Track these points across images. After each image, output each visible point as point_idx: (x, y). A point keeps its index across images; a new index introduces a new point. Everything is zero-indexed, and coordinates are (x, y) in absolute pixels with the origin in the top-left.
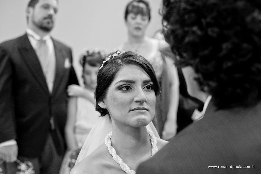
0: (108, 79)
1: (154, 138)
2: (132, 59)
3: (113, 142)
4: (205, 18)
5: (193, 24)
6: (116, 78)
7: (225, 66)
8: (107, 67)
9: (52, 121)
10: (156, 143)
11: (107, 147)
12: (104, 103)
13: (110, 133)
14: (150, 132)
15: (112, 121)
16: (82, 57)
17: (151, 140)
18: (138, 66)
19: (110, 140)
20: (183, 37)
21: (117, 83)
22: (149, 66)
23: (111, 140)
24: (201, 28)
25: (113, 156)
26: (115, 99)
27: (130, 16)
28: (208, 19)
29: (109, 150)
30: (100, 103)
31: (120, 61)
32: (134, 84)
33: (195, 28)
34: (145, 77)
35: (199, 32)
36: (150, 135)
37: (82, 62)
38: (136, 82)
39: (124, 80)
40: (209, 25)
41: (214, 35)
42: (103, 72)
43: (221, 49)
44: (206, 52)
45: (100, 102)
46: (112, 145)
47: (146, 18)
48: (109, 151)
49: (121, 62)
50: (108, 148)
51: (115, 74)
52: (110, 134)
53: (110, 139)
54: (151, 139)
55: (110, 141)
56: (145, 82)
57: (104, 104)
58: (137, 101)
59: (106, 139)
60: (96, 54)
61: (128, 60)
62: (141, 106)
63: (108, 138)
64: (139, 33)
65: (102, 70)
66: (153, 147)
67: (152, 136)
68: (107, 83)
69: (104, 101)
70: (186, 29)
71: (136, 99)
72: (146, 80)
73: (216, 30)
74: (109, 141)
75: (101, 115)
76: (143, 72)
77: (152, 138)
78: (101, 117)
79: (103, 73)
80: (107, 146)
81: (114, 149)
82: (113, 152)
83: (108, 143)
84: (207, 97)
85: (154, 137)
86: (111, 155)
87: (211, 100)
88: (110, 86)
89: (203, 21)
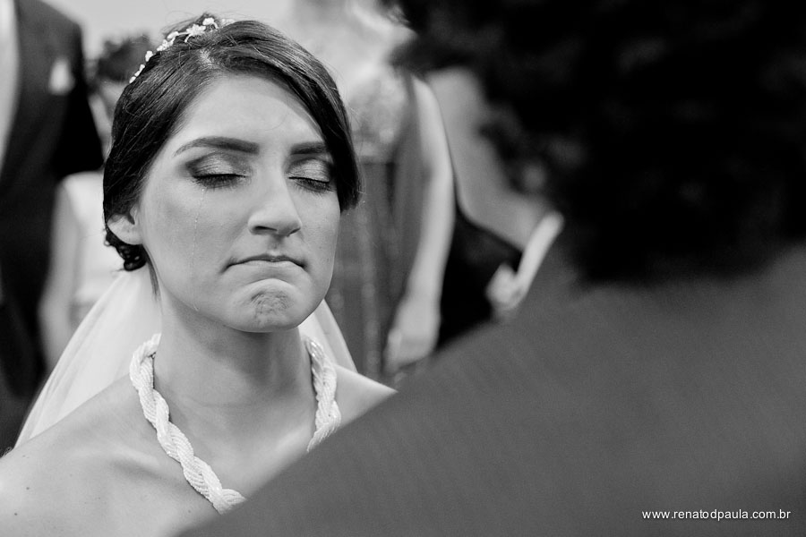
0: (151, 129)
1: (325, 370)
2: (255, 52)
3: (163, 373)
6: (183, 126)
8: (156, 77)
10: (333, 386)
11: (137, 391)
12: (133, 222)
13: (153, 339)
14: (313, 344)
15: (160, 300)
17: (312, 375)
18: (274, 82)
19: (150, 365)
21: (184, 148)
22: (323, 88)
23: (153, 367)
25: (155, 430)
26: (172, 211)
29: (143, 402)
30: (115, 221)
31: (205, 57)
32: (253, 156)
34: (304, 130)
36: (310, 356)
38: (262, 150)
39: (214, 139)
42: (135, 95)
45: (116, 216)
46: (155, 386)
48: (144, 407)
49: (208, 61)
50: (140, 394)
51: (180, 111)
52: (152, 344)
53: (148, 361)
54: (314, 370)
55: (151, 368)
56: (301, 154)
57: (133, 226)
58: (259, 229)
59: (136, 358)
61: (236, 55)
62: (275, 248)
63: (144, 357)
65: (136, 87)
66: (319, 404)
67: (319, 362)
68: (148, 144)
69: (134, 212)
71: (257, 219)
72: (306, 144)
74: (147, 367)
75: (125, 264)
76: (294, 108)
77: (318, 367)
78: (125, 273)
79: (138, 100)
80: (137, 388)
81: (162, 399)
82: (158, 411)
83: (140, 378)
85: (325, 366)
86: (150, 423)
88: (160, 155)
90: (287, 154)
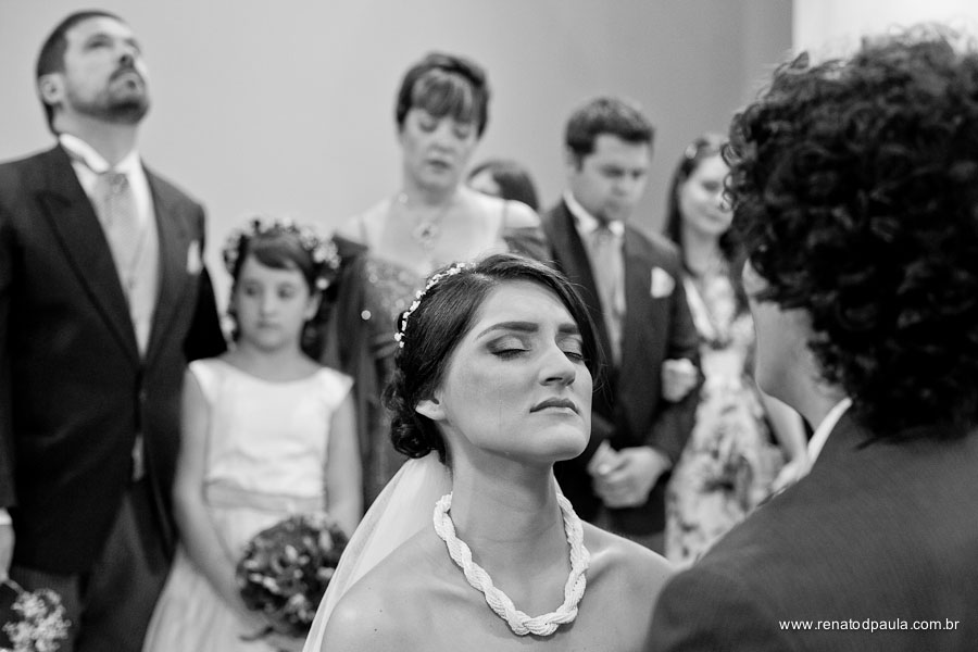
1: (574, 519)
4: (869, 188)
5: (833, 200)
7: (902, 321)
9: (138, 454)
10: (582, 531)
12: (437, 403)
16: (237, 237)
17: (565, 523)
20: (803, 231)
21: (485, 332)
23: (451, 519)
24: (854, 213)
25: (461, 569)
27: (416, 117)
28: (875, 194)
29: (450, 546)
30: (421, 405)
32: (534, 335)
33: (838, 212)
35: (848, 223)
36: (561, 508)
37: (233, 255)
40: (877, 209)
41: (888, 237)
43: (901, 277)
44: (858, 278)
46: (457, 533)
47: (472, 129)
48: (451, 550)
50: (447, 544)
53: (447, 516)
54: (565, 519)
57: (438, 406)
58: (549, 381)
60: (284, 230)
62: (560, 395)
63: (444, 513)
64: (441, 179)
67: (570, 513)
69: (438, 395)
70: (814, 211)
71: (547, 373)
73: (892, 223)
74: (448, 519)
77: (568, 516)
80: (443, 536)
81: (464, 544)
82: (462, 553)
84: (838, 400)
86: (456, 563)
87: (850, 411)
89: (861, 195)
90: (557, 330)
